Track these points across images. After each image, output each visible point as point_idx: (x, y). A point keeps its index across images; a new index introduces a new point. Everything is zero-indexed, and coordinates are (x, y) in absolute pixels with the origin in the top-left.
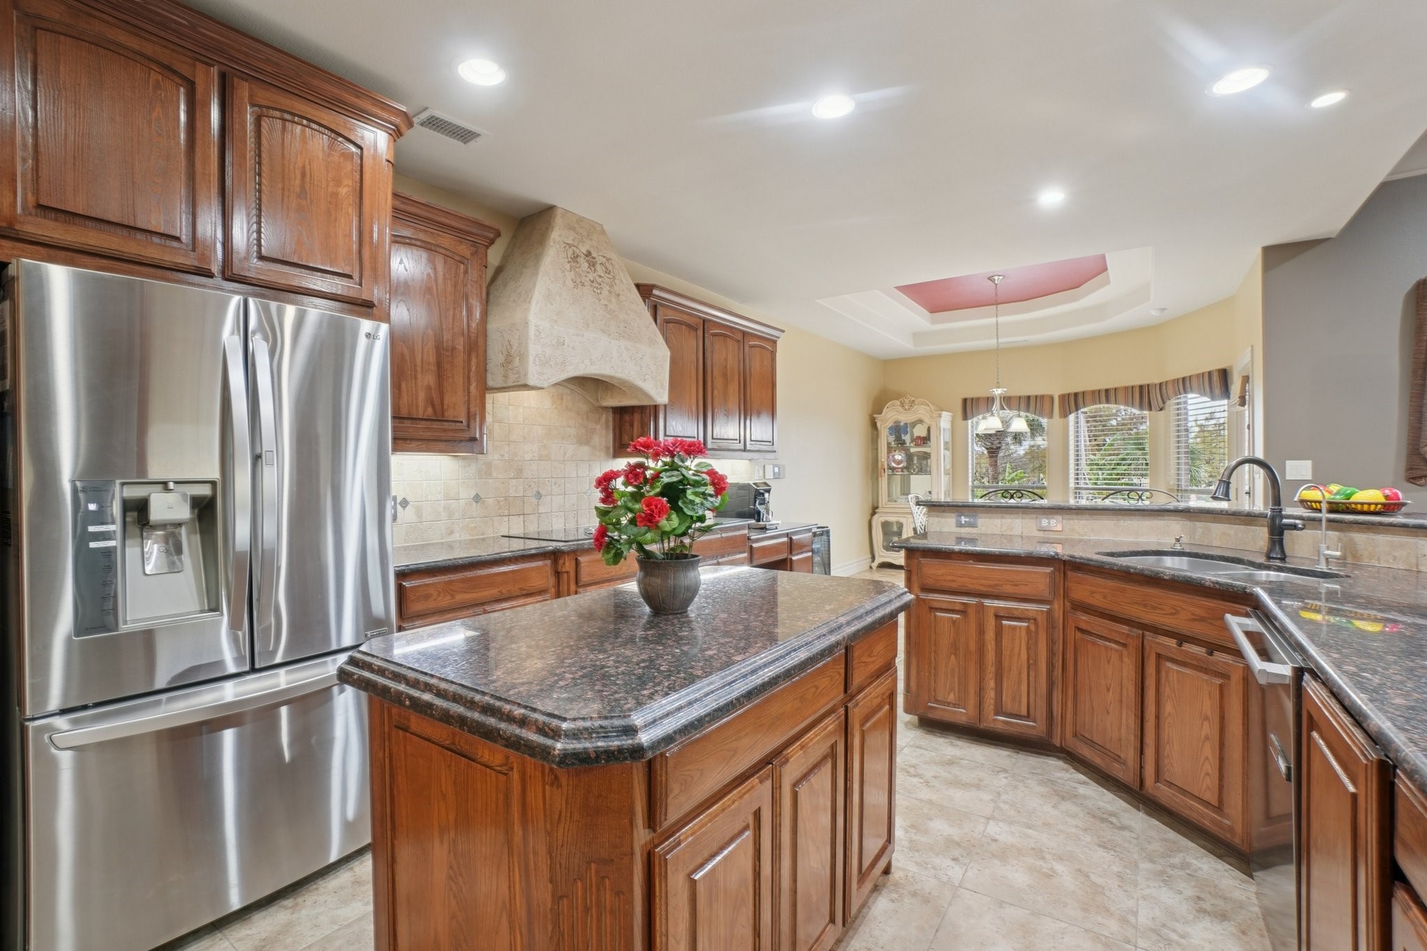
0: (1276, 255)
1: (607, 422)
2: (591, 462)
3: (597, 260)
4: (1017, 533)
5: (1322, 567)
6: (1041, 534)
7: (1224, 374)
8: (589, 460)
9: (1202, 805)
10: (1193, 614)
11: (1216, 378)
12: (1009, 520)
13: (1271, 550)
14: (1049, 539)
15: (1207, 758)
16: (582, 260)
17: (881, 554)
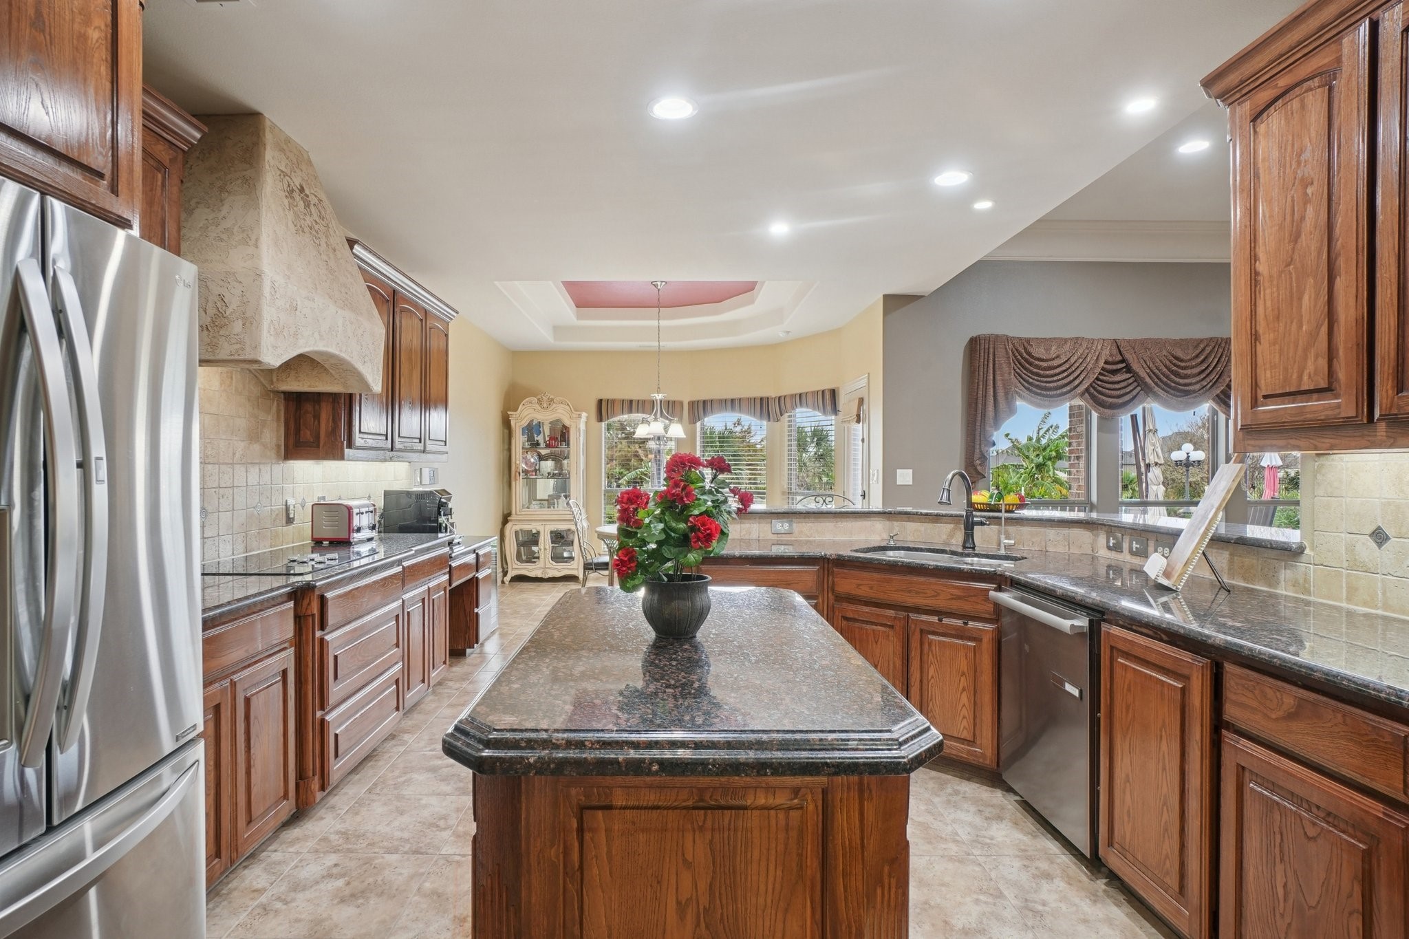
0: (894, 303)
1: (278, 411)
2: (262, 467)
3: (310, 199)
4: (754, 537)
5: (1002, 552)
6: (775, 537)
7: (833, 393)
8: (259, 464)
9: (957, 742)
10: (952, 595)
11: (827, 396)
12: (747, 525)
13: (965, 542)
14: (782, 541)
15: (964, 705)
16: (296, 195)
17: (515, 566)
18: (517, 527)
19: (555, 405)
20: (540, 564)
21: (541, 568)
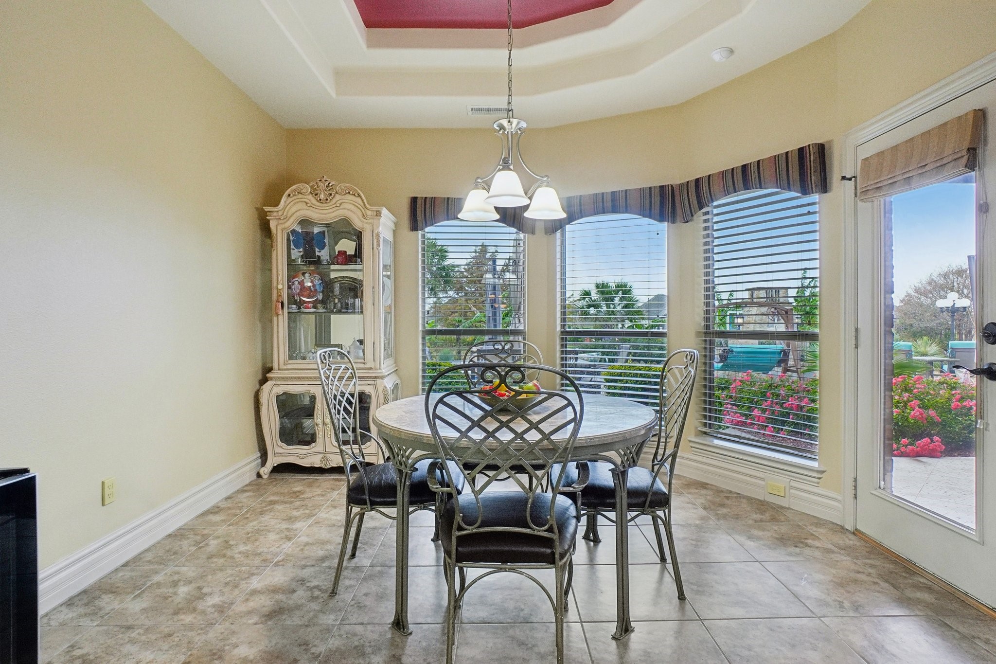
11: (812, 157)
17: (278, 450)
18: (279, 390)
19: (338, 197)
20: (317, 447)
21: (320, 453)
